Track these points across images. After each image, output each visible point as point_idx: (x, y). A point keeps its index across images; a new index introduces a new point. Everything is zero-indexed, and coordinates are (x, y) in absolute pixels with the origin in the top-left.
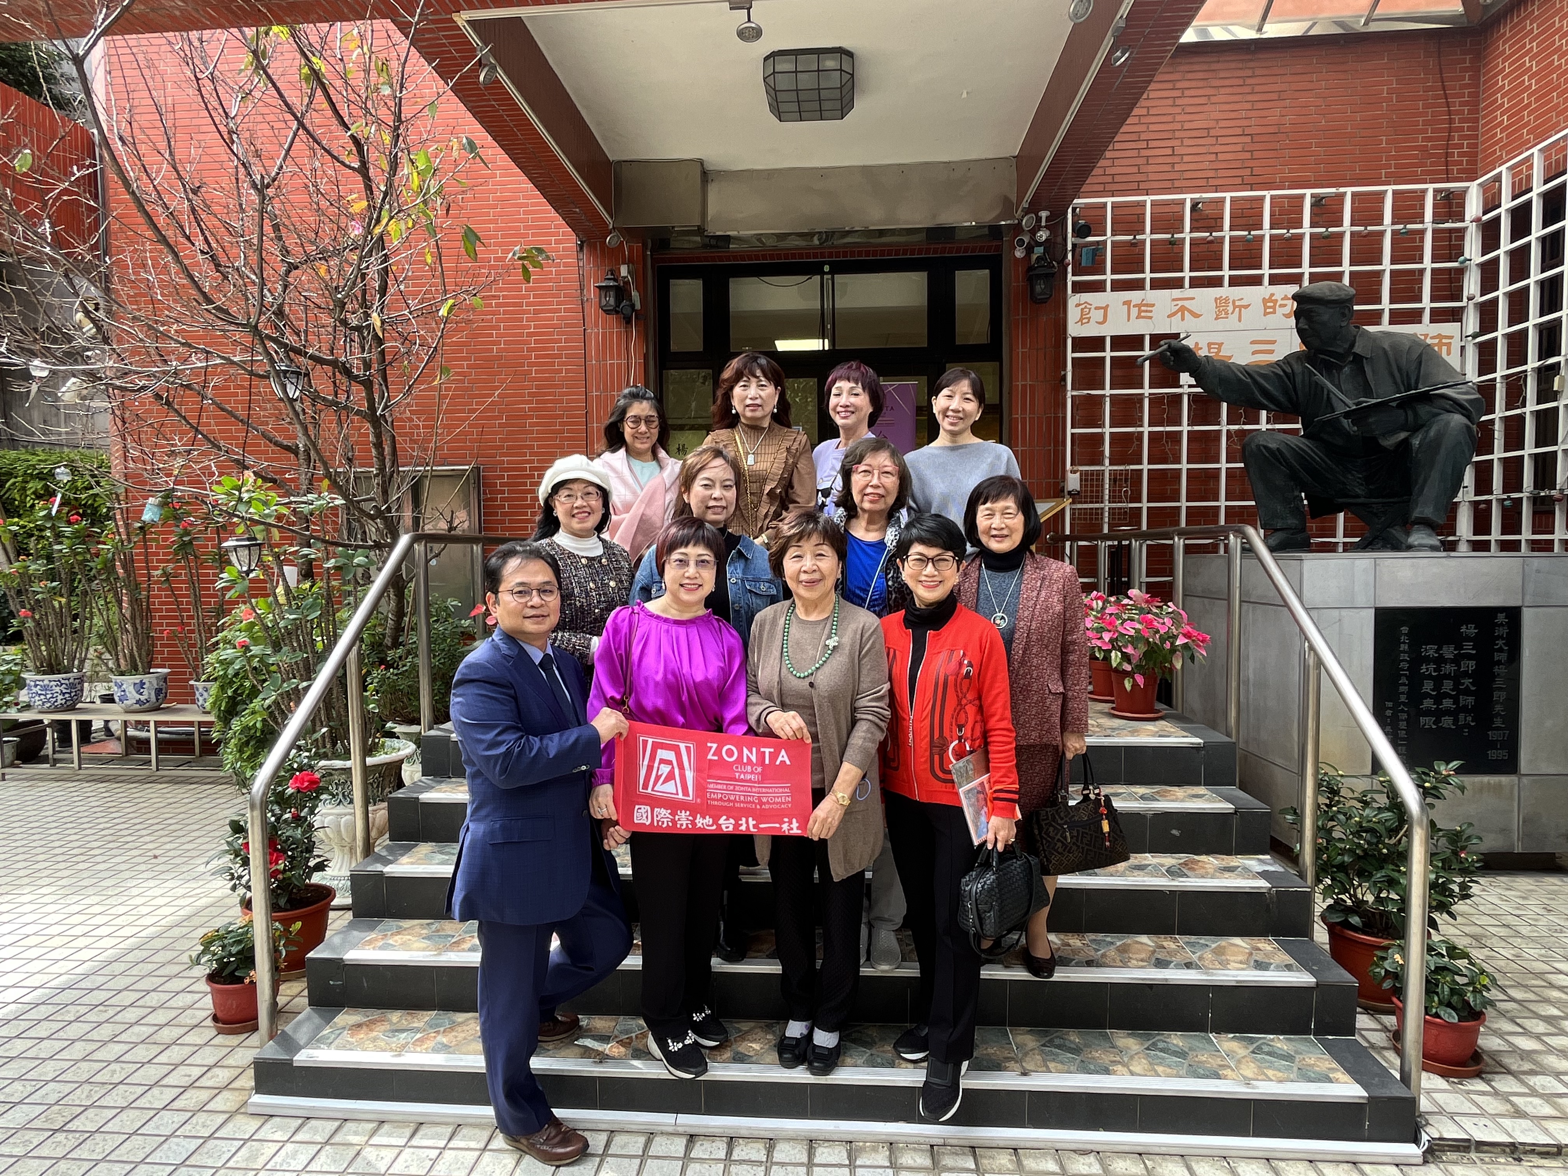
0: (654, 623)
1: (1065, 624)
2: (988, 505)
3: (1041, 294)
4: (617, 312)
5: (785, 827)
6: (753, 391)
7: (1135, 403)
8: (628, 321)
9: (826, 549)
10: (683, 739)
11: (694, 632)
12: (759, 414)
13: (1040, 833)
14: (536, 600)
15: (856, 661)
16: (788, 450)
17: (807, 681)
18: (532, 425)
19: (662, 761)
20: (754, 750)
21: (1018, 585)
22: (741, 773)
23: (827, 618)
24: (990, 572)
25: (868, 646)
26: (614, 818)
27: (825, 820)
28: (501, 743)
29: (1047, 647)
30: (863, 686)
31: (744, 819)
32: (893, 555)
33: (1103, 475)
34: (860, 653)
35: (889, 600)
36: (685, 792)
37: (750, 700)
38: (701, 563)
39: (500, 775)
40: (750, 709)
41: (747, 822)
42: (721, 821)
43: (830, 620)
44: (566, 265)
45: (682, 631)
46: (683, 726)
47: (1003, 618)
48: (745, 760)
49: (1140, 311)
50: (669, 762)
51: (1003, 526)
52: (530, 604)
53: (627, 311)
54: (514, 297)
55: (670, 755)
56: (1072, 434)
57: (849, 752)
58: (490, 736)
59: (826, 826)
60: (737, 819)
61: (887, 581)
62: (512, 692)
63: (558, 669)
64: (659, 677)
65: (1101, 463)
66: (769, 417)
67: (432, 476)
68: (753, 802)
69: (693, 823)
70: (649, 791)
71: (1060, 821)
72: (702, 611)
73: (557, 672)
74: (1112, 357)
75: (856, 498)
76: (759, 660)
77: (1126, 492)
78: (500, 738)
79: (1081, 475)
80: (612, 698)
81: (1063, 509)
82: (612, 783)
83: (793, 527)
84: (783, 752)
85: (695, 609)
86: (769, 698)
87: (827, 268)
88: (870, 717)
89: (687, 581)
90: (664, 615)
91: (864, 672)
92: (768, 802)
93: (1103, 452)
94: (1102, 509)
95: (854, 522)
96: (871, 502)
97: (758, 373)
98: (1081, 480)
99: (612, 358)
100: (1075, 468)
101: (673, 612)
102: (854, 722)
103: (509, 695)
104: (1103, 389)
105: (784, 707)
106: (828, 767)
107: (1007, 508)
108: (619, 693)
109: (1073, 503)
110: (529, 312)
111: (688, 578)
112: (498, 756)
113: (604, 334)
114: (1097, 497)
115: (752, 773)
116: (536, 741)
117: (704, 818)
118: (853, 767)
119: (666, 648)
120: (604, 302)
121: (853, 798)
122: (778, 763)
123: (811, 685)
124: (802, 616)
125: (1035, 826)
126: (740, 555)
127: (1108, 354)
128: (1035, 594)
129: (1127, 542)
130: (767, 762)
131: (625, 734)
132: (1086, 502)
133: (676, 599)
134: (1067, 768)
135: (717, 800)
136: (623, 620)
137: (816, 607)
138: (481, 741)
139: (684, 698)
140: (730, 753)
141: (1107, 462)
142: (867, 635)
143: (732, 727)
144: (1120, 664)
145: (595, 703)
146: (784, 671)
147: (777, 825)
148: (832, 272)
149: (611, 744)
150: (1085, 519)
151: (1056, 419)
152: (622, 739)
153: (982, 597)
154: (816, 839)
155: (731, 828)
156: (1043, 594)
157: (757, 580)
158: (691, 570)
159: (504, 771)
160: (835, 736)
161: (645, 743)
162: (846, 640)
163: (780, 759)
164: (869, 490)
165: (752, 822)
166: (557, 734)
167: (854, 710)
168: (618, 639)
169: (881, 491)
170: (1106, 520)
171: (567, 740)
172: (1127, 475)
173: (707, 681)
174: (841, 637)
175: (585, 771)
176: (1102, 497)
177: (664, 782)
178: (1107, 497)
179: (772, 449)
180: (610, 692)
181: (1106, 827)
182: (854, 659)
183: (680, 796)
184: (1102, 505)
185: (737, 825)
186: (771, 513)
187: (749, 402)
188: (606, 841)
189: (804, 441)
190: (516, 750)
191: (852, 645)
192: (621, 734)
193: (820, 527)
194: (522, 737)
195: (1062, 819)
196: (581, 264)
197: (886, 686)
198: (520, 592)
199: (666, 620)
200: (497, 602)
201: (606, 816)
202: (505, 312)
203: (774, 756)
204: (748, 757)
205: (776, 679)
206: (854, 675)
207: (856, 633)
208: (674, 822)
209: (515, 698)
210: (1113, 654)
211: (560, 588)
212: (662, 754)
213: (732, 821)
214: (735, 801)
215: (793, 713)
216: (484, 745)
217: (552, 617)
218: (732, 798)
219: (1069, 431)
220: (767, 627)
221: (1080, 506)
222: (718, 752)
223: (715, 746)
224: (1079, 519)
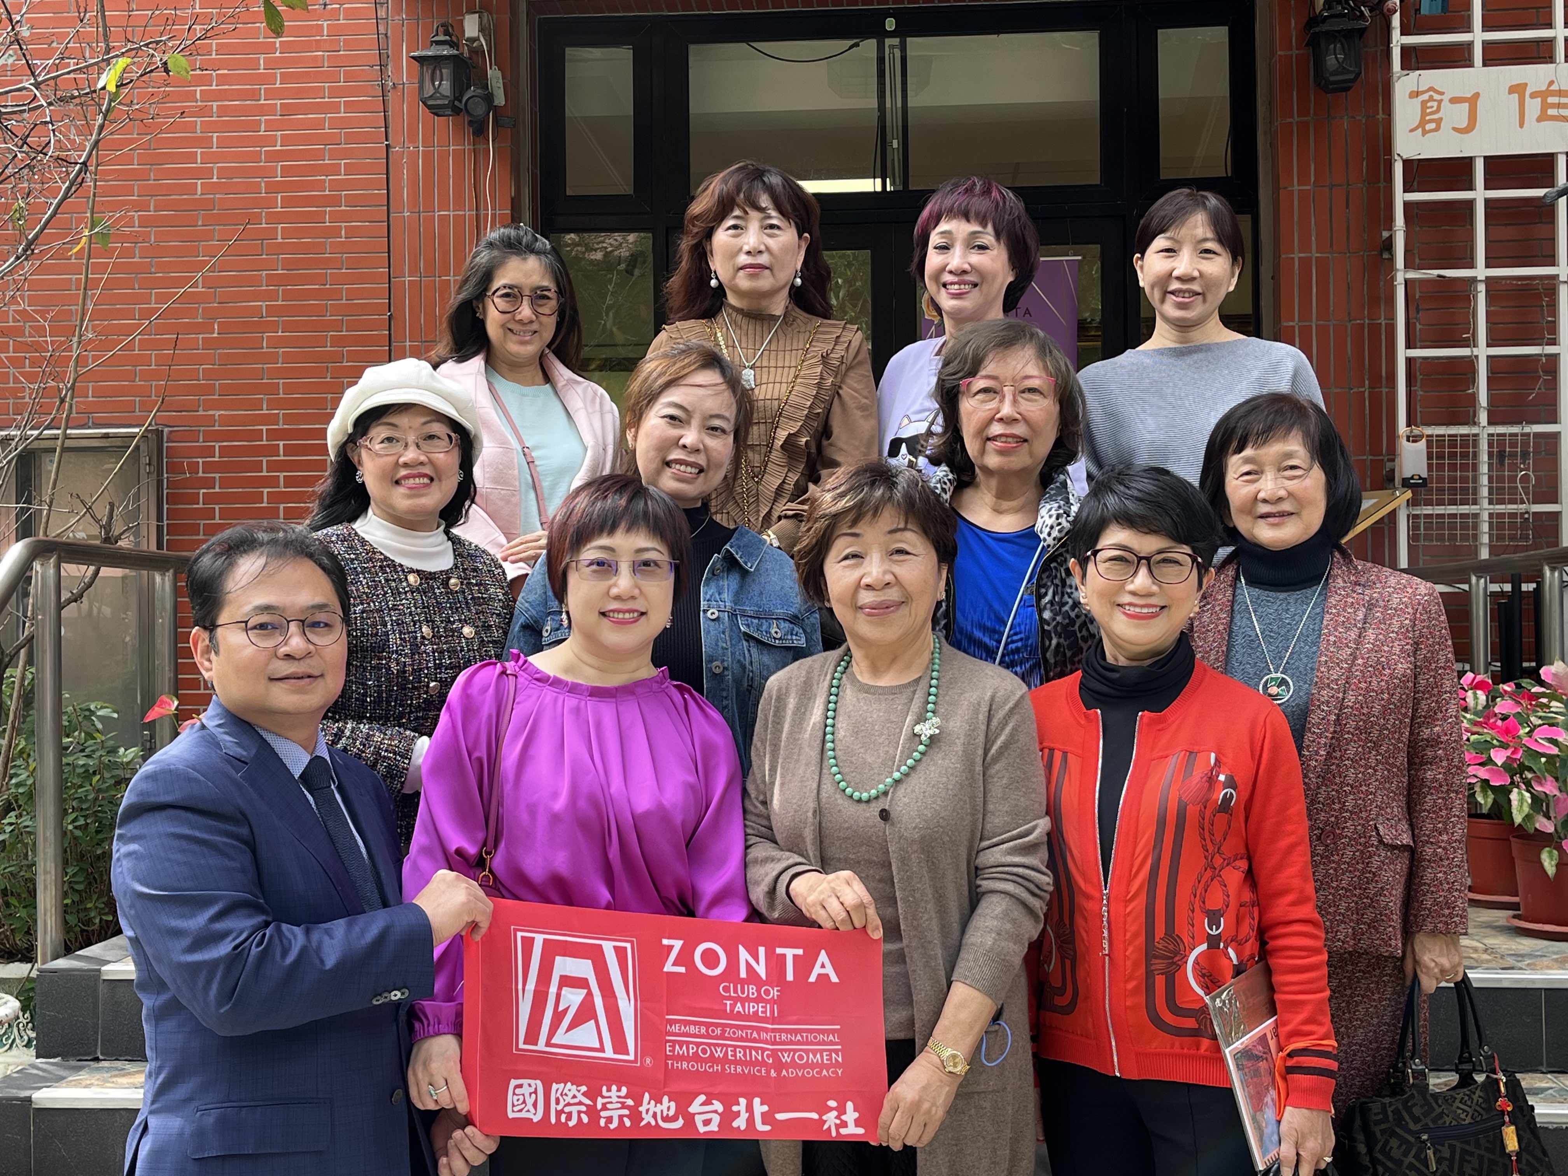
0: (549, 694)
1: (1416, 702)
2: (1248, 452)
3: (1335, 73)
4: (457, 111)
5: (831, 1118)
6: (752, 237)
7: (1539, 296)
8: (479, 130)
9: (913, 540)
10: (609, 933)
11: (631, 711)
12: (765, 282)
13: (1370, 1151)
14: (296, 642)
15: (979, 768)
16: (825, 359)
17: (876, 808)
18: (275, 343)
19: (567, 981)
20: (762, 950)
21: (1318, 617)
22: (736, 1000)
23: (917, 681)
24: (1256, 592)
25: (1002, 738)
26: (463, 1107)
27: (916, 1105)
28: (222, 936)
29: (1377, 745)
30: (995, 821)
31: (743, 1101)
32: (1053, 558)
33: (1476, 444)
34: (986, 754)
35: (1045, 650)
36: (620, 1045)
37: (754, 853)
38: (643, 566)
39: (220, 1005)
40: (754, 872)
41: (750, 1108)
42: (695, 1108)
43: (923, 684)
44: (351, 14)
45: (607, 711)
46: (608, 907)
47: (1283, 682)
48: (743, 974)
49: (1545, 106)
50: (580, 983)
51: (1282, 493)
52: (283, 650)
53: (479, 110)
54: (241, 79)
55: (583, 968)
56: (1409, 361)
57: (966, 962)
58: (199, 921)
59: (919, 1119)
60: (729, 1100)
61: (1041, 611)
62: (244, 831)
63: (340, 788)
64: (560, 804)
65: (1471, 421)
66: (785, 292)
67: (64, 450)
68: (763, 1063)
69: (636, 1116)
70: (541, 1046)
71: (1412, 1126)
72: (647, 671)
73: (338, 796)
74: (1487, 201)
75: (971, 446)
76: (773, 769)
77: (1526, 478)
78: (219, 926)
79: (1429, 445)
80: (459, 852)
81: (1393, 514)
82: (459, 1035)
83: (842, 495)
84: (823, 957)
85: (633, 664)
86: (795, 846)
87: (890, 24)
88: (1009, 887)
89: (614, 605)
90: (569, 678)
91: (996, 790)
92: (793, 1064)
93: (1474, 398)
94: (1476, 516)
95: (969, 494)
96: (1001, 452)
97: (765, 201)
98: (1430, 457)
99: (444, 206)
100: (1417, 431)
101: (591, 672)
102: (974, 899)
103: (237, 837)
104: (1471, 265)
105: (826, 865)
106: (922, 990)
107: (1289, 455)
108: (473, 841)
109: (1413, 503)
110: (271, 110)
111: (618, 598)
112: (213, 965)
113: (428, 156)
114: (1464, 491)
115: (758, 1000)
116: (296, 936)
117: (659, 1101)
118: (976, 993)
119: (573, 743)
120: (429, 91)
121: (974, 1060)
122: (812, 979)
123: (885, 815)
124: (865, 678)
125: (1360, 1137)
126: (731, 564)
127: (1480, 194)
128: (1353, 634)
129: (1532, 586)
130: (790, 977)
131: (485, 925)
132: (1440, 503)
133: (592, 641)
134: (1423, 1013)
135: (687, 1059)
136: (485, 690)
137: (894, 660)
138: (177, 933)
139: (614, 852)
140: (710, 959)
141: (1483, 417)
142: (1000, 715)
143: (715, 911)
144: (1528, 817)
145: (424, 864)
146: (827, 788)
147: (814, 1116)
148: (902, 32)
149: (458, 943)
150: (1441, 538)
151: (1374, 330)
152: (477, 937)
153: (1239, 640)
154: (897, 1147)
155: (714, 1127)
156: (1371, 635)
157: (763, 616)
158: (624, 582)
159: (228, 994)
160: (935, 925)
161: (528, 944)
162: (958, 725)
163: (817, 970)
164: (996, 429)
165: (759, 1108)
166: (341, 922)
167: (975, 871)
168: (472, 729)
169: (1020, 430)
170: (1485, 539)
171: (363, 932)
172: (1526, 444)
173: (661, 814)
174: (945, 718)
175: (398, 1004)
176: (1475, 491)
177: (571, 1027)
178: (1485, 492)
179: (792, 359)
180: (456, 840)
181: (1512, 1143)
182: (973, 763)
183: (609, 1053)
184: (1474, 509)
185: (728, 1116)
186: (790, 487)
187: (743, 259)
188: (443, 1160)
189: (855, 344)
190: (254, 951)
191: (970, 735)
192: (474, 926)
193: (898, 494)
194: (267, 924)
195: (1416, 1120)
196: (382, 13)
197: (1044, 824)
198: (262, 626)
199: (574, 689)
200: (213, 647)
201: (446, 1103)
202: (223, 111)
203: (804, 965)
204: (748, 965)
205: (812, 805)
206: (973, 798)
207: (976, 712)
208: (592, 1112)
209: (251, 845)
210: (1514, 796)
211: (346, 619)
212: (565, 966)
213: (718, 1106)
214: (725, 1060)
215: (846, 874)
216: (186, 942)
217: (329, 678)
218: (719, 1054)
219: (1402, 353)
220: (792, 703)
221: (1428, 510)
222: (685, 958)
223: (678, 944)
224: (1428, 537)
